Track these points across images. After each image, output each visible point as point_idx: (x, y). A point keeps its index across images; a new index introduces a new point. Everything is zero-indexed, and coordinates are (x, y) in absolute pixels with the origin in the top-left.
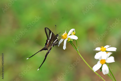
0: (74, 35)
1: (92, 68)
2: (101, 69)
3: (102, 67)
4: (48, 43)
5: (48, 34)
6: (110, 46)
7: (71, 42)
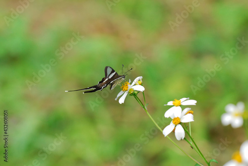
0: (140, 84)
1: (163, 129)
2: (174, 131)
4: (104, 82)
7: (134, 94)
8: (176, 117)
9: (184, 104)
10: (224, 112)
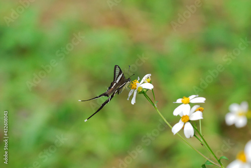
0: (149, 82)
3: (183, 127)
4: (112, 87)
5: (117, 75)
6: (198, 96)
7: (143, 92)
8: (185, 115)
9: (192, 101)
10: (228, 111)
